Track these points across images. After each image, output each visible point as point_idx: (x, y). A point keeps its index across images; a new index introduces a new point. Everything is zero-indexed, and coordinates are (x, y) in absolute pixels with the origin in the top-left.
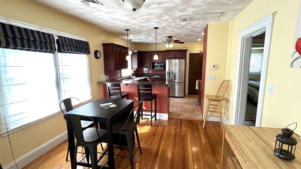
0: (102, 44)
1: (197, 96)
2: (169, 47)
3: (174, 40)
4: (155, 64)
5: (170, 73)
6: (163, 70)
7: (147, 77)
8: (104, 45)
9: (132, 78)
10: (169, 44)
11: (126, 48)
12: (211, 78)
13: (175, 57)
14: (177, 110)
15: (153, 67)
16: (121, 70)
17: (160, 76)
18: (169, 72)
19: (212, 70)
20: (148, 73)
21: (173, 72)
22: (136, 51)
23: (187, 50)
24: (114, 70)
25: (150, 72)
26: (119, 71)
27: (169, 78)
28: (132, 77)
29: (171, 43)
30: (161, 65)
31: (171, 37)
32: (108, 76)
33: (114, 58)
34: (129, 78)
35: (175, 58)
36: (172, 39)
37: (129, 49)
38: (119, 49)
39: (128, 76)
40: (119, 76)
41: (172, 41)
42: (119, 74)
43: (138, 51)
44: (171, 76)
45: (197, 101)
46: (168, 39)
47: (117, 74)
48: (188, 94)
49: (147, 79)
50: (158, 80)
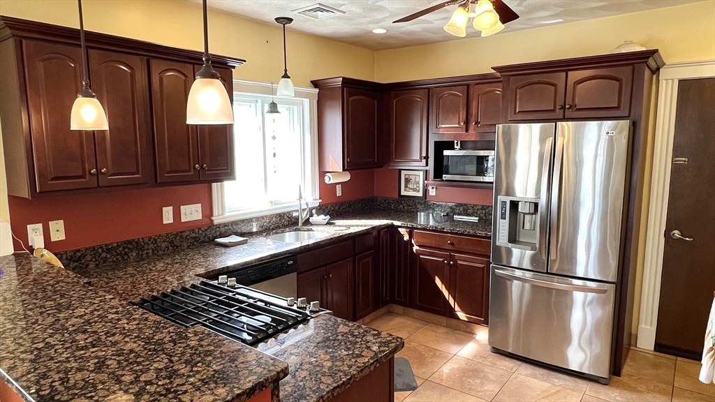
4: (446, 153)
5: (520, 208)
7: (396, 223)
13: (560, 102)
15: (440, 167)
17: (475, 219)
18: (516, 204)
20: (419, 194)
21: (537, 206)
24: (34, 193)
25: (432, 191)
27: (511, 241)
32: (56, 224)
40: (193, 218)
42: (194, 208)
44: (529, 227)
48: (655, 350)
49: (399, 229)
50: (452, 244)
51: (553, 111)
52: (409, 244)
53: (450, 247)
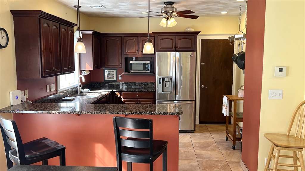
0: (11, 11)
1: (223, 127)
2: (167, 24)
3: (179, 10)
4: (131, 62)
5: (165, 80)
6: (148, 75)
7: (114, 90)
8: (15, 14)
9: (81, 92)
10: (167, 19)
11: (70, 25)
12: (274, 95)
13: (174, 46)
14: (191, 166)
15: (128, 67)
16: (56, 76)
17: (141, 87)
18: (163, 79)
19: (276, 77)
20: (115, 79)
21: (171, 79)
22: (91, 32)
23: (200, 32)
24: (42, 77)
25: (120, 78)
26: (53, 78)
27: (163, 91)
28: (82, 90)
29: (171, 17)
30: (145, 64)
31: (173, 3)
32: (26, 91)
33: (44, 48)
34: (75, 92)
35: (174, 49)
36: (173, 7)
37: (75, 28)
38: (55, 27)
39: (72, 89)
40: (53, 90)
41: (173, 12)
42: (53, 86)
43: (95, 33)
44: (167, 86)
45: (225, 138)
46: (165, 7)
47: (48, 86)
48: (200, 124)
49: (116, 93)
50: (138, 96)
51: (172, 48)
52: (120, 98)
53: (138, 97)
